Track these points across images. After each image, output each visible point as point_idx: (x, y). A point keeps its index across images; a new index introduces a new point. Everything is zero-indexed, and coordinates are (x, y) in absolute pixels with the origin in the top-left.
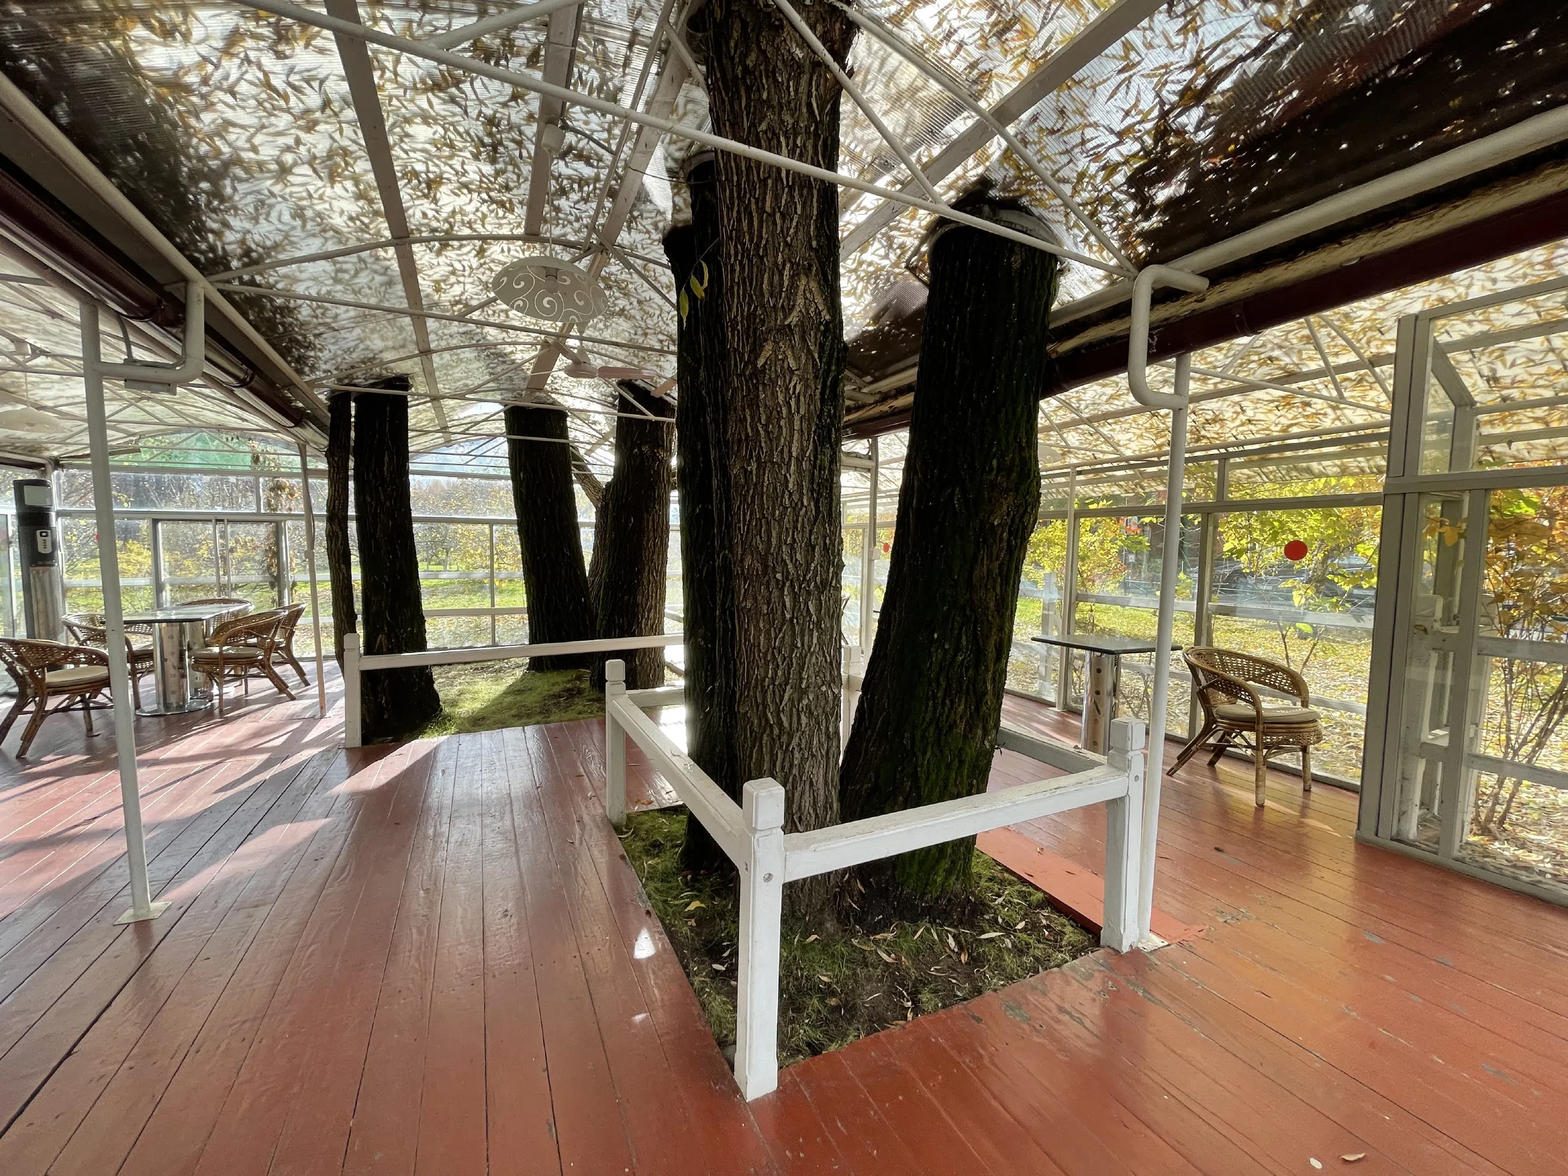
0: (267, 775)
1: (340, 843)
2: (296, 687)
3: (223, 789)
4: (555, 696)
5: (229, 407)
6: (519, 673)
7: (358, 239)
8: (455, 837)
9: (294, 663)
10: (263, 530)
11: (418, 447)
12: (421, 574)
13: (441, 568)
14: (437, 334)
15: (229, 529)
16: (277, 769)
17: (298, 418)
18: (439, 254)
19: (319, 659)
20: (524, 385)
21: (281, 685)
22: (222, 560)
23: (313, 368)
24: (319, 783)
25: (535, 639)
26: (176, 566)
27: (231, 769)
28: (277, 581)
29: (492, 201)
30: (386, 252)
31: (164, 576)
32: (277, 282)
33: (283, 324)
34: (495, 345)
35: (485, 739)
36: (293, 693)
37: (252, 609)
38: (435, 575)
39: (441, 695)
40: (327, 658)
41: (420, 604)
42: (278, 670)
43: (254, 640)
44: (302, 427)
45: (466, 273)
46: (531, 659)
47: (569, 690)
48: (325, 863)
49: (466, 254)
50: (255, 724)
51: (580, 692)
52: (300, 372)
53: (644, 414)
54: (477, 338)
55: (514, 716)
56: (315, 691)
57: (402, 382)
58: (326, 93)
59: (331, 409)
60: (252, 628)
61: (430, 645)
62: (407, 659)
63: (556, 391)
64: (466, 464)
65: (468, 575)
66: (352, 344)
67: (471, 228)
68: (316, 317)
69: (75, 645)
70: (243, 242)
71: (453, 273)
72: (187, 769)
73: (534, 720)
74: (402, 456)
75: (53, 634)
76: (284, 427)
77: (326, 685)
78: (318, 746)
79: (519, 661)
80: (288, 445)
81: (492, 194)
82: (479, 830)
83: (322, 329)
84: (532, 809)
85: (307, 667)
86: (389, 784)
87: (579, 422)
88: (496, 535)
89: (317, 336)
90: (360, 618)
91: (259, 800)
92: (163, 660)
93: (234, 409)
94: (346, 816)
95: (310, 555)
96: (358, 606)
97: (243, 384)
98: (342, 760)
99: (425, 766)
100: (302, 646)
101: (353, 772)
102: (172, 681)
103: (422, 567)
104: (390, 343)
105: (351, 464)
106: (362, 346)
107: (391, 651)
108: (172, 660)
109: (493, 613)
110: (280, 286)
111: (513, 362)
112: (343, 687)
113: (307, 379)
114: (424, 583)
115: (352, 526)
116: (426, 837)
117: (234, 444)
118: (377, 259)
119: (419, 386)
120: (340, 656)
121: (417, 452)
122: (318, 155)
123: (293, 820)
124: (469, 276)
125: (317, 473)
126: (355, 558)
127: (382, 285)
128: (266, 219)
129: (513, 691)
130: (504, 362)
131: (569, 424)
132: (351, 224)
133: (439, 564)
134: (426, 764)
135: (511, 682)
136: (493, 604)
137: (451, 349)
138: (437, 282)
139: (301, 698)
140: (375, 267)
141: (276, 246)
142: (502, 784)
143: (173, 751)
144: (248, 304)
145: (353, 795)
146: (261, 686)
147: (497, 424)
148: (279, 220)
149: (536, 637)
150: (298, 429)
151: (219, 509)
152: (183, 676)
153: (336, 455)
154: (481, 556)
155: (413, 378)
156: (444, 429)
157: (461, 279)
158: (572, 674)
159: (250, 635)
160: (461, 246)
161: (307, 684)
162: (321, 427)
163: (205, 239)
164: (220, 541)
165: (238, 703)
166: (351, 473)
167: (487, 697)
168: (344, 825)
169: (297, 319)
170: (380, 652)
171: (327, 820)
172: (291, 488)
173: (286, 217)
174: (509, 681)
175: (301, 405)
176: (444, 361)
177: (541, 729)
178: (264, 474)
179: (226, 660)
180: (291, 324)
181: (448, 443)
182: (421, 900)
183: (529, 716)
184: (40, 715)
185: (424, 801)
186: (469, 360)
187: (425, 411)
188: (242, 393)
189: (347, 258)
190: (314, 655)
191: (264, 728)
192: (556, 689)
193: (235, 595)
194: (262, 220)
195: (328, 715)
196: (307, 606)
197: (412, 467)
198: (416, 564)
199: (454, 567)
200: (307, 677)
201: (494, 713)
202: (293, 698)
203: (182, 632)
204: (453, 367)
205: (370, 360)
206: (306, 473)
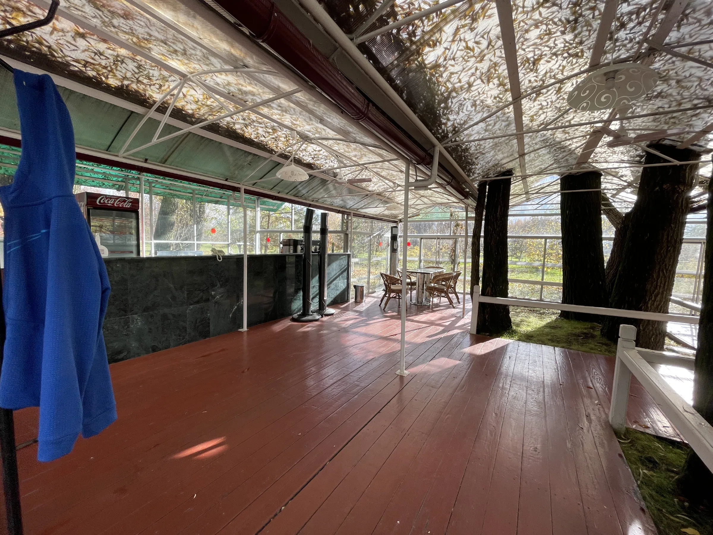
0: (442, 336)
1: (463, 374)
2: (456, 303)
3: (429, 337)
4: (575, 335)
5: (445, 195)
6: (554, 317)
7: (497, 107)
8: (512, 393)
9: (456, 293)
10: (451, 242)
11: (513, 203)
12: (509, 262)
13: (517, 260)
14: (529, 145)
15: (441, 241)
16: (446, 334)
17: (466, 195)
18: (535, 100)
19: (464, 294)
20: (574, 162)
21: (451, 302)
22: (438, 253)
23: (474, 173)
24: (458, 345)
25: (564, 301)
26: (426, 254)
27: (432, 330)
28: (453, 261)
29: (570, 55)
30: (509, 109)
31: (422, 258)
32: (464, 139)
33: (464, 156)
34: (560, 143)
35: (532, 348)
36: (454, 305)
37: (445, 271)
38: (515, 263)
39: (512, 319)
40: (467, 294)
41: (507, 275)
42: (450, 295)
43: (444, 283)
44: (468, 199)
45: (549, 106)
46: (562, 311)
47: (585, 333)
48: (457, 380)
49: (550, 95)
50: (441, 315)
51: (593, 337)
52: (469, 176)
53: (669, 161)
54: (550, 141)
55: (549, 340)
56: (461, 306)
57: (510, 172)
58: (490, 38)
59: (479, 190)
60: (444, 278)
61: (509, 295)
62: (499, 300)
63: (596, 161)
64: (536, 209)
65: (531, 264)
66: (490, 159)
67: (555, 78)
68: (477, 150)
69: (399, 278)
70: (453, 125)
71: (541, 109)
72: (419, 326)
73: (561, 345)
74: (506, 207)
75: (394, 274)
76: (461, 200)
77: (466, 305)
78: (460, 329)
79: (555, 311)
80: (462, 208)
81: (570, 52)
82: (525, 395)
83: (478, 155)
84: (556, 396)
85: (461, 296)
86: (485, 355)
87: (610, 177)
88: (548, 244)
89: (476, 158)
90: (481, 279)
91: (438, 345)
92: (419, 286)
93: (446, 196)
94: (466, 363)
95: (465, 252)
96: (481, 274)
97: (449, 183)
98: (468, 338)
99: (501, 351)
100: (459, 288)
101: (471, 345)
102: (420, 293)
103: (509, 259)
104: (506, 155)
105: (484, 213)
106: (494, 159)
107: (492, 295)
108: (421, 287)
109: (542, 284)
110: (464, 140)
111: (570, 150)
112: (471, 307)
113: (471, 178)
114: (510, 266)
115: (482, 240)
116: (498, 387)
117: (445, 210)
118: (505, 114)
119: (518, 173)
120: (472, 293)
121: (513, 206)
122: (484, 72)
123: (449, 357)
124: (550, 107)
125: (471, 218)
126: (482, 254)
127: (505, 126)
128: (462, 112)
129: (549, 326)
130: (564, 151)
131: (602, 180)
132: (495, 101)
133: (517, 258)
134: (502, 350)
135: (549, 321)
136: (543, 279)
137: (535, 150)
138: (532, 116)
139: (457, 308)
140: (503, 118)
141: (465, 122)
142: (539, 374)
143: (417, 318)
144: (453, 151)
145: (471, 355)
146: (444, 300)
147: (555, 187)
148: (467, 110)
149: (566, 300)
150: (466, 200)
151: (439, 234)
152: (423, 293)
153: (478, 210)
154: (538, 255)
155: (515, 170)
156: (527, 193)
157: (545, 111)
158: (588, 325)
159: (443, 281)
160: (548, 91)
161: (459, 303)
162: (474, 198)
163: (441, 128)
164: (438, 246)
165: (437, 305)
166: (484, 218)
167: (535, 326)
168: (466, 367)
169: (469, 153)
170: (487, 295)
171: (460, 362)
172: (462, 225)
173: (469, 108)
174: (548, 320)
175: (468, 190)
176: (531, 158)
177: (565, 351)
178: (453, 220)
179: (435, 289)
180: (467, 156)
181: (528, 200)
182: (493, 418)
183: (558, 342)
184: (389, 298)
185: (499, 369)
186: (544, 154)
187: (518, 185)
188: (448, 188)
189: (491, 118)
190: (462, 292)
191: (444, 317)
192: (577, 331)
193: (441, 266)
194: (460, 113)
195: (465, 317)
196: (462, 272)
197: (510, 213)
198: (507, 256)
199: (524, 260)
200: (460, 300)
201: (538, 335)
202: (454, 308)
203: (424, 276)
204: (535, 160)
205: (496, 165)
206: (467, 218)
